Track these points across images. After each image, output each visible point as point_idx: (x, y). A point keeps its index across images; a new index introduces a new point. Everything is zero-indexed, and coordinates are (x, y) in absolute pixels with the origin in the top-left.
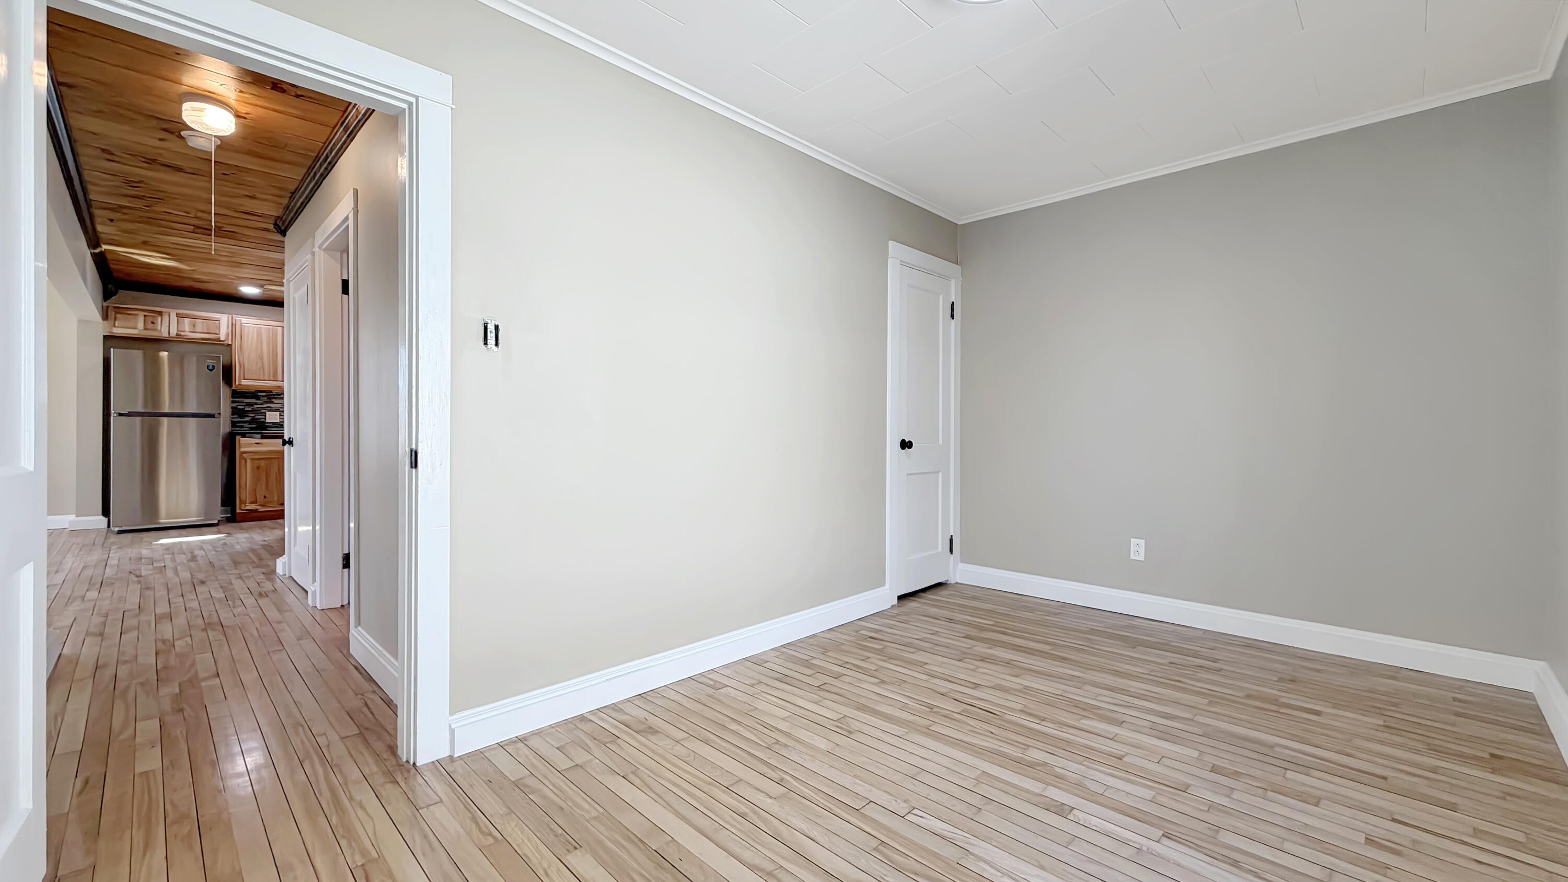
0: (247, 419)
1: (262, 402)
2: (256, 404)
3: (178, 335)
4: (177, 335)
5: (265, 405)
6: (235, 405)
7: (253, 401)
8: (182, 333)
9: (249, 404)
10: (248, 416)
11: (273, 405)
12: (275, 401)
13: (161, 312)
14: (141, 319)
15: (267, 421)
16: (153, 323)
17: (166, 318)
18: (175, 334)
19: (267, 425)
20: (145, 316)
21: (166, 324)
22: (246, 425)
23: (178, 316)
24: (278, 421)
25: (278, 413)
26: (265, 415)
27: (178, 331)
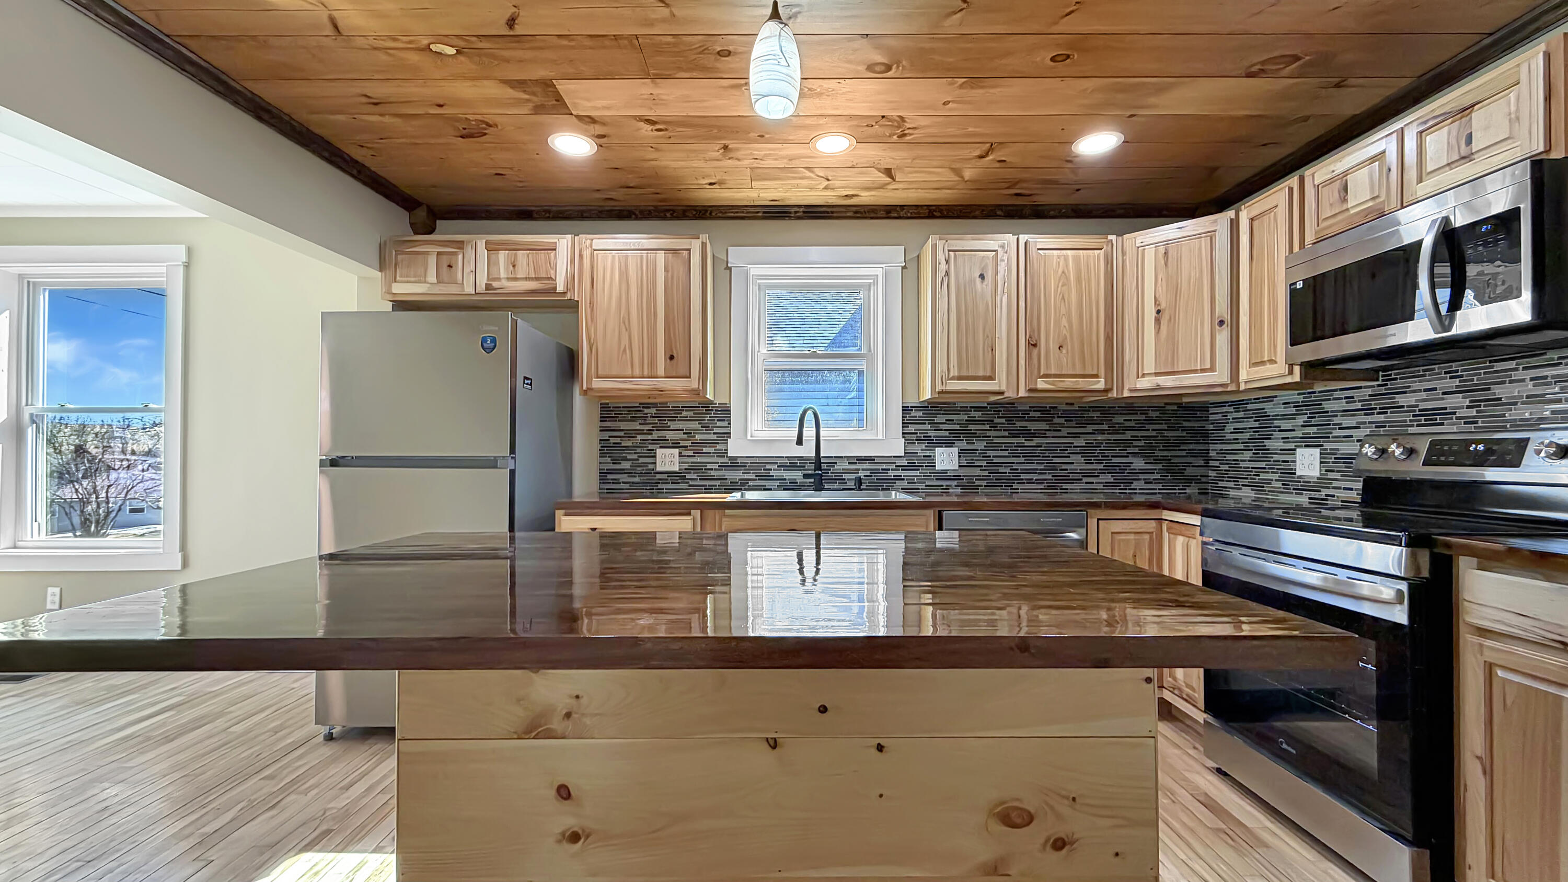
0: (626, 465)
1: (649, 427)
2: (641, 432)
3: (488, 287)
4: (487, 289)
5: (656, 435)
6: (606, 435)
7: (636, 426)
8: (495, 284)
9: (630, 435)
10: (626, 459)
11: (669, 435)
12: (673, 425)
13: (463, 242)
14: (432, 261)
15: (659, 469)
16: (450, 266)
17: (470, 253)
18: (484, 287)
19: (658, 476)
20: (439, 253)
21: (470, 267)
22: (624, 478)
23: (492, 248)
24: (676, 469)
25: (676, 451)
26: (655, 453)
27: (488, 279)
